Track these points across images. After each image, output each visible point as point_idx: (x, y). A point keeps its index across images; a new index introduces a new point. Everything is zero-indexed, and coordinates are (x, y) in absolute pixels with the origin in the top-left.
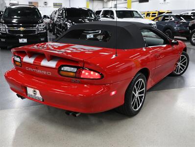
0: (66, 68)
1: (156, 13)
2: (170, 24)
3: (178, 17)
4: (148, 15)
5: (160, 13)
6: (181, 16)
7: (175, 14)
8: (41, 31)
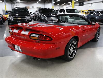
0: (33, 35)
1: (87, 11)
2: (93, 16)
3: (98, 12)
4: (83, 12)
5: (89, 11)
6: (100, 12)
7: (96, 11)
8: (29, 19)
